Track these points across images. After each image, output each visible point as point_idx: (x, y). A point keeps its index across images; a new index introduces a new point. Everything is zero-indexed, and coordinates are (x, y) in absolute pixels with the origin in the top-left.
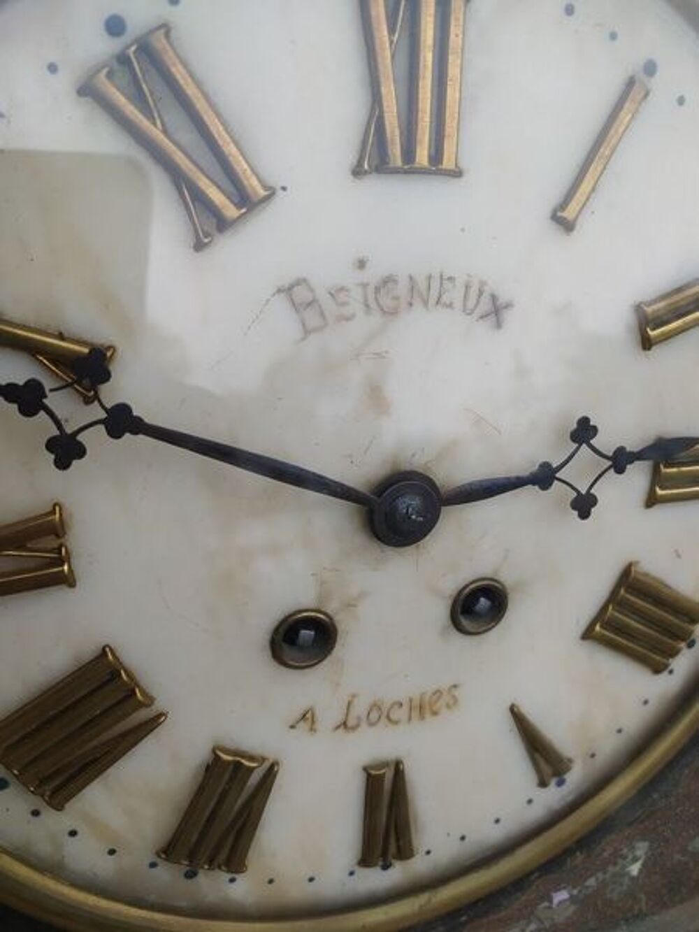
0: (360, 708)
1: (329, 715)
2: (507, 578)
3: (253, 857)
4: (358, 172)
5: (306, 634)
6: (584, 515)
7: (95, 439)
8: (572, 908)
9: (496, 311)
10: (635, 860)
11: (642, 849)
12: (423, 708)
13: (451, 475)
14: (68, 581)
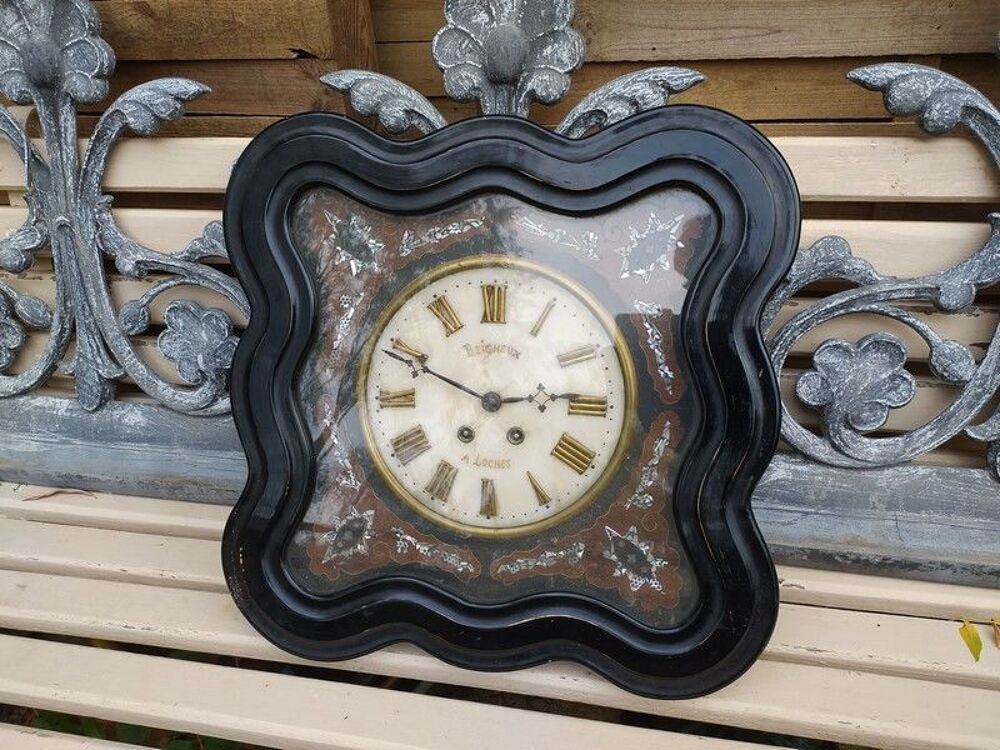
0: (480, 460)
1: (472, 460)
2: (524, 429)
3: (449, 499)
4: (482, 322)
5: (466, 433)
6: (542, 411)
7: (420, 373)
8: (555, 562)
9: (517, 355)
10: (580, 551)
11: (582, 546)
12: (500, 465)
13: (504, 395)
14: (413, 406)
